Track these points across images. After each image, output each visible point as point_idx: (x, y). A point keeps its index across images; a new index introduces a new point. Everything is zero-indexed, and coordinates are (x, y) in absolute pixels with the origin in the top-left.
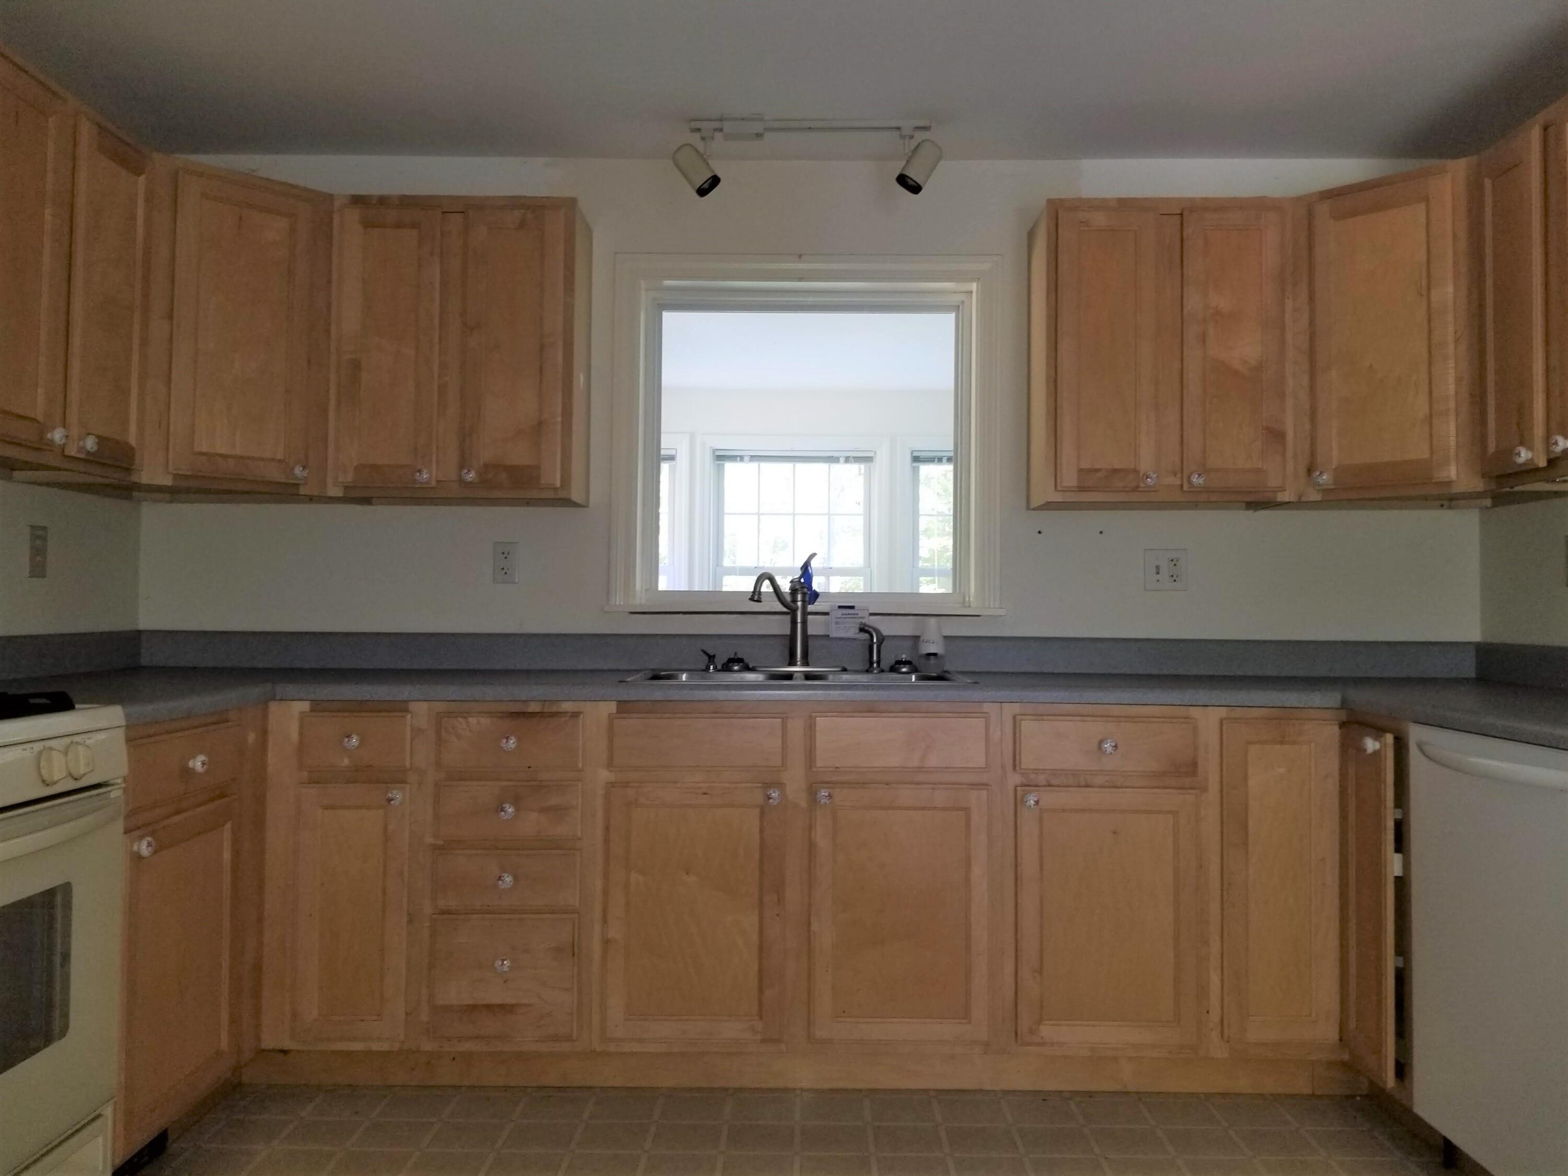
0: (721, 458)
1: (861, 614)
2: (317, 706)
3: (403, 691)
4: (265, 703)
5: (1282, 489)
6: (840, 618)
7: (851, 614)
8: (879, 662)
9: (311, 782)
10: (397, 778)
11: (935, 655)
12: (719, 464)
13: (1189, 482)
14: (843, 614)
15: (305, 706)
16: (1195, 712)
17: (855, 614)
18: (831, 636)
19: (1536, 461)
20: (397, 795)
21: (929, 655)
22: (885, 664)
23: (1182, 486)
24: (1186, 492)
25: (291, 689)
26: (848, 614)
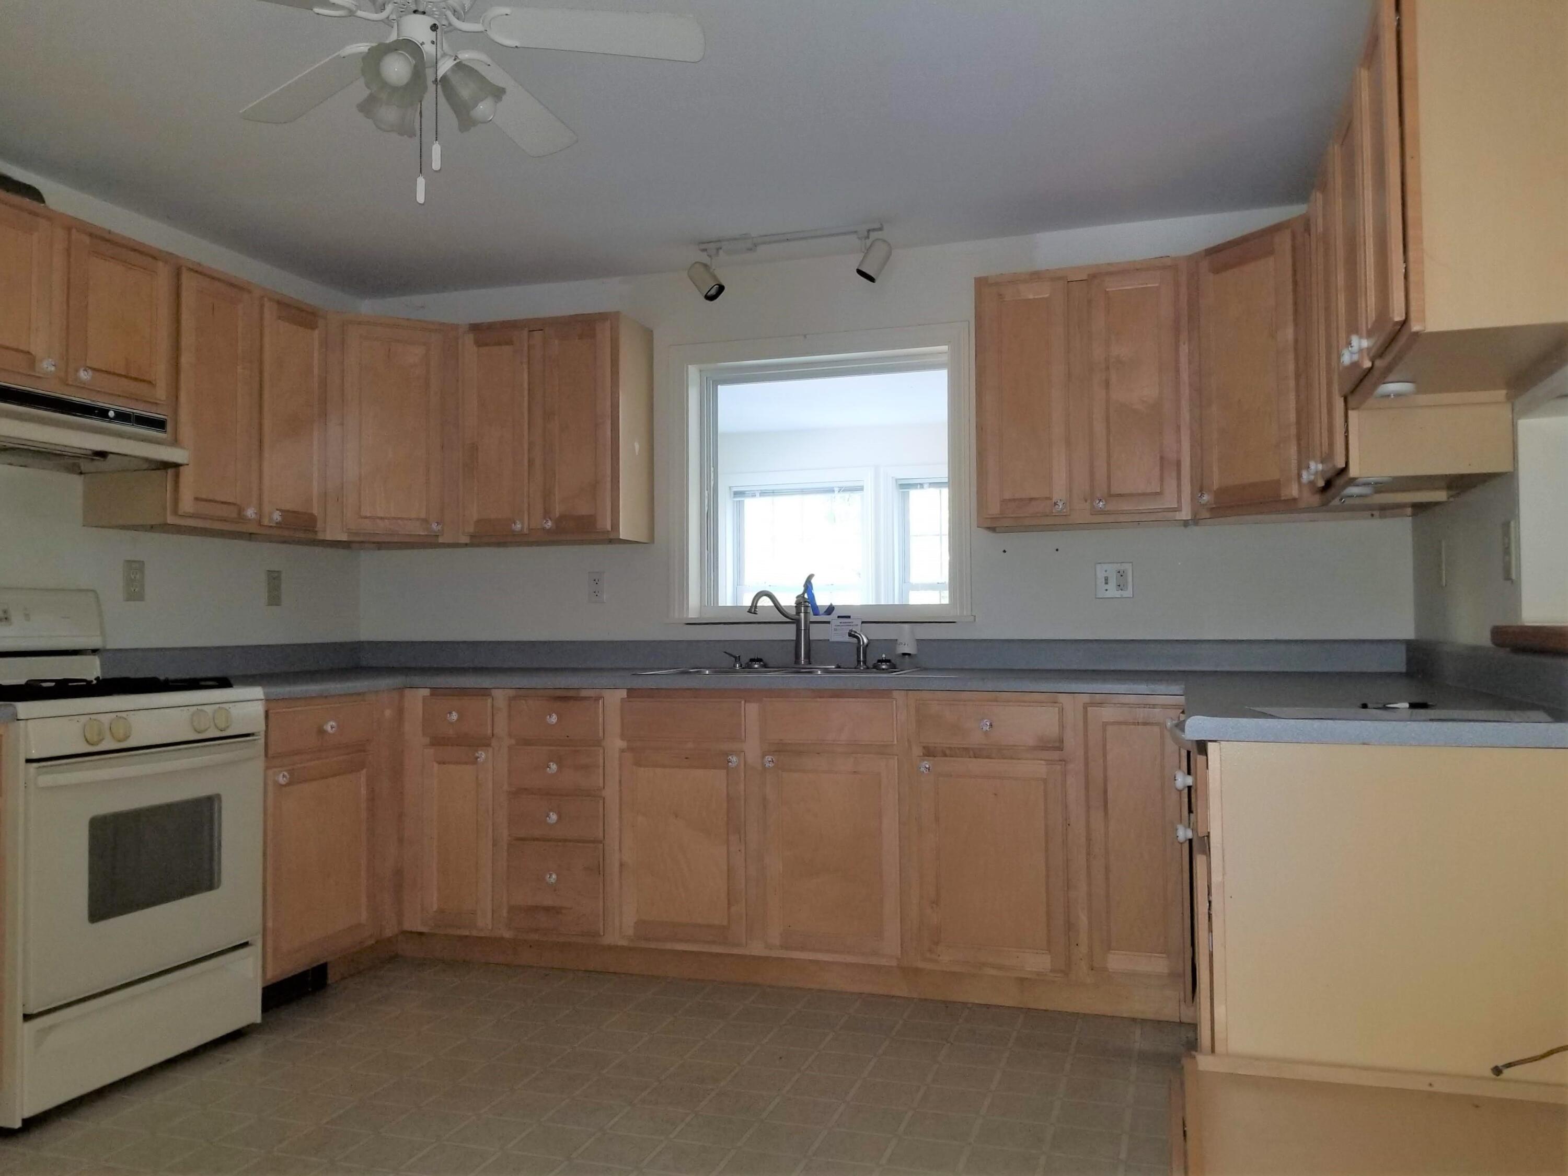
0: (905, 486)
1: (855, 622)
2: (435, 691)
3: (484, 682)
4: (401, 690)
6: (839, 626)
7: (847, 623)
8: (865, 662)
9: (432, 744)
10: (484, 743)
11: (909, 655)
12: (904, 492)
14: (841, 623)
15: (426, 692)
16: (1063, 698)
17: (850, 623)
18: (829, 641)
20: (482, 755)
21: (904, 654)
22: (870, 663)
25: (417, 680)
26: (845, 623)
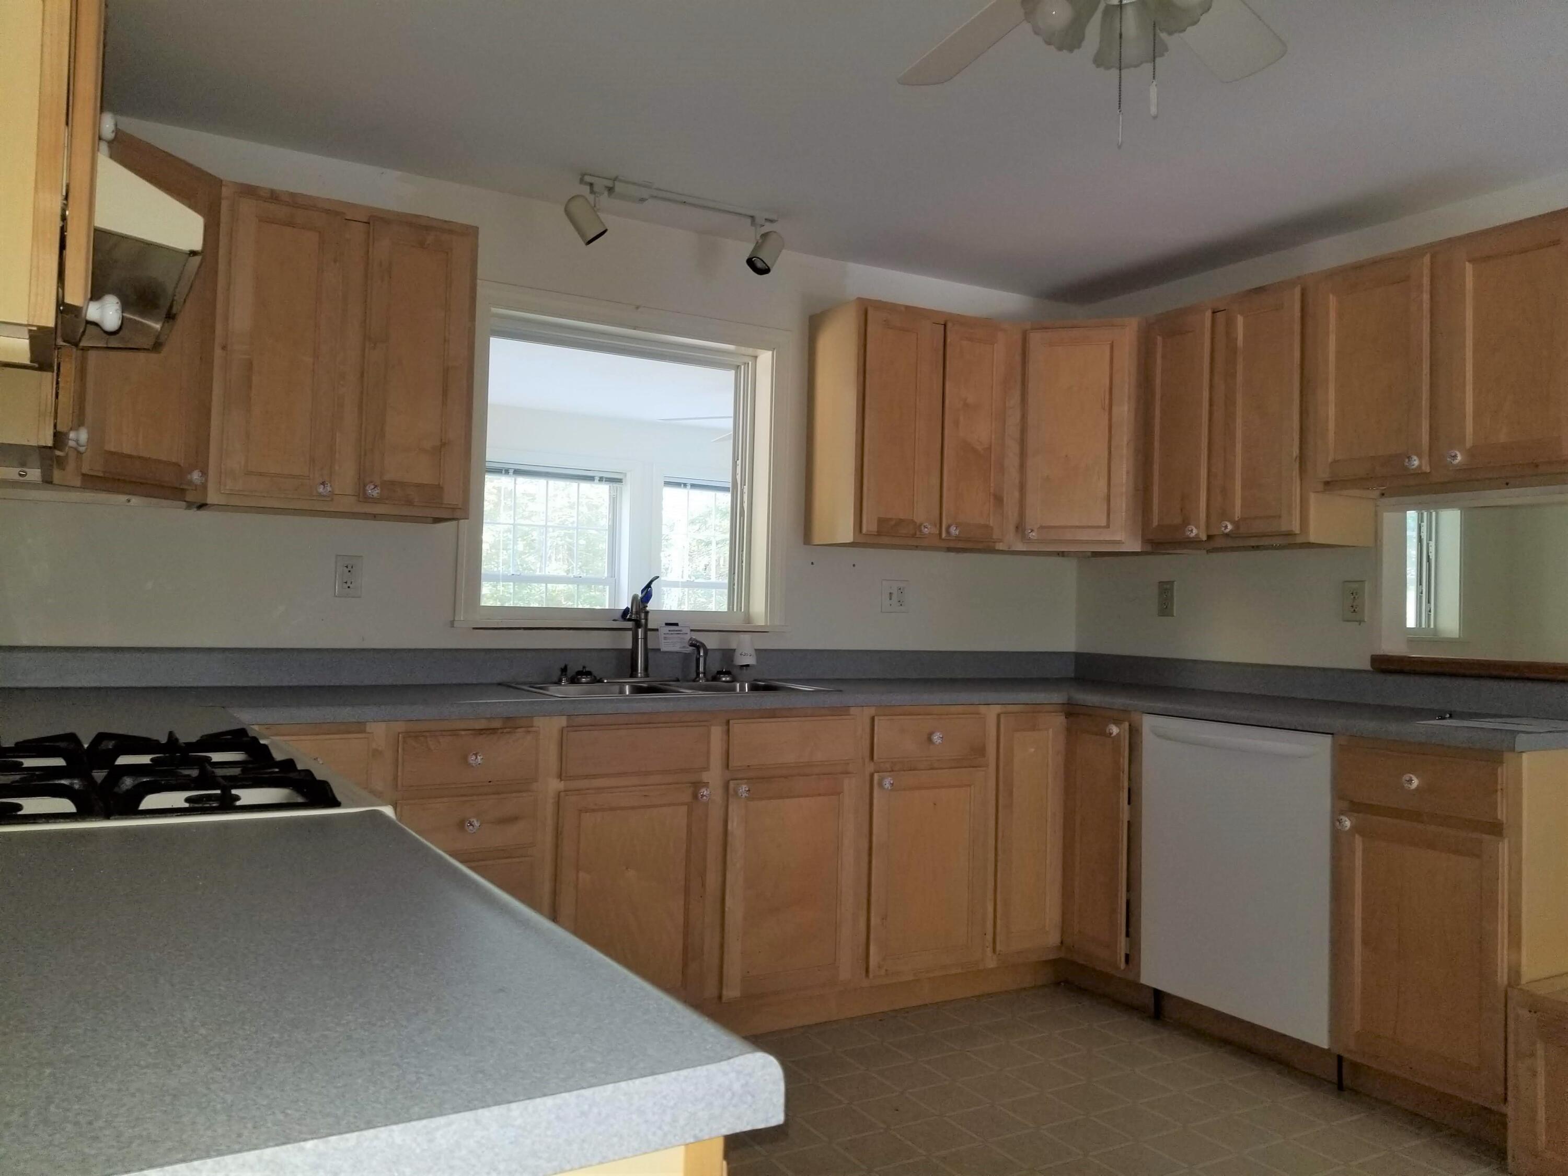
1: (684, 630)
5: (1001, 541)
6: (668, 634)
7: (677, 631)
8: (705, 673)
11: (748, 666)
13: (948, 532)
14: (669, 631)
16: (983, 709)
17: (679, 631)
18: (661, 650)
19: (1201, 536)
21: (744, 665)
23: (940, 534)
24: (944, 540)
26: (674, 631)
